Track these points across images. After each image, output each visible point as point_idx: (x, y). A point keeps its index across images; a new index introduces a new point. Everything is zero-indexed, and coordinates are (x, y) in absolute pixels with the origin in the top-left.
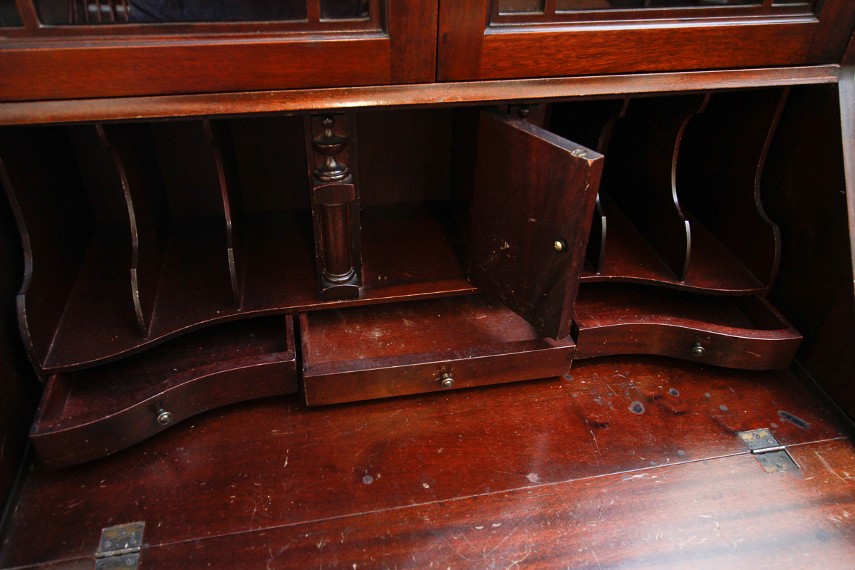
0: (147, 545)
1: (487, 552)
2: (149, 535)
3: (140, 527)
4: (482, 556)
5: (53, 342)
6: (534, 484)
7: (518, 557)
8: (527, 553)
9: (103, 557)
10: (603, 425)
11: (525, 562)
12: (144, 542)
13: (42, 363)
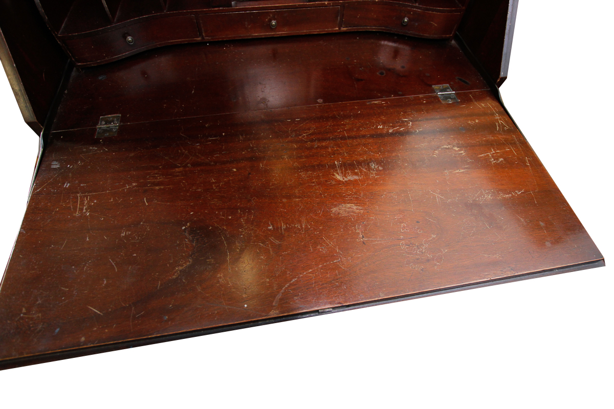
0: (122, 124)
1: (291, 130)
2: (123, 120)
3: (119, 116)
4: (288, 132)
5: (64, 23)
6: (320, 103)
7: (307, 133)
8: (311, 131)
9: (100, 128)
10: (362, 80)
11: (310, 134)
12: (120, 122)
13: (58, 33)
